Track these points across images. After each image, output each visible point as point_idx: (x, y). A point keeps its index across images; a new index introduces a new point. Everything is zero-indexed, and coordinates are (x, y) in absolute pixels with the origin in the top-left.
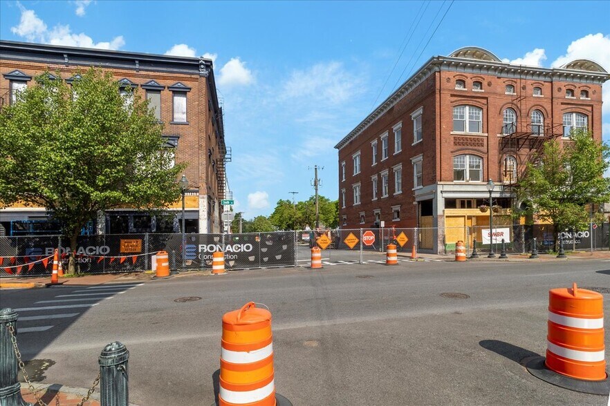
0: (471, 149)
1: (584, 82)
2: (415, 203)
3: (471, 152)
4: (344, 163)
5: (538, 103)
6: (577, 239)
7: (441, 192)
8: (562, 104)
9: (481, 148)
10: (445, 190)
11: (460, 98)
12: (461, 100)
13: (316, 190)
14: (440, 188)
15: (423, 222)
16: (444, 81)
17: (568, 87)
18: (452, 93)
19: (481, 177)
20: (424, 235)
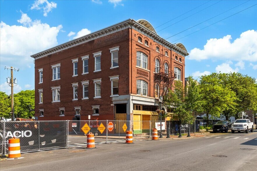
0: (144, 78)
1: (180, 54)
2: (112, 105)
3: (144, 79)
4: (41, 70)
5: (167, 60)
6: (185, 128)
7: (132, 100)
8: (174, 62)
9: (147, 78)
10: (135, 99)
12: (140, 49)
13: (12, 87)
14: (131, 98)
15: (117, 117)
16: (133, 35)
17: (176, 55)
18: (137, 44)
19: (147, 94)
20: (118, 125)
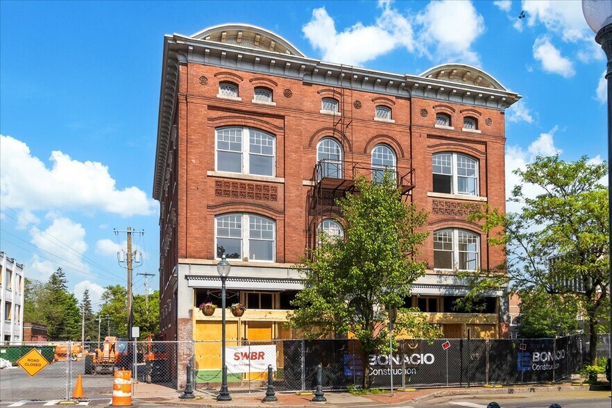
1: (469, 103)
5: (385, 132)
6: (409, 367)
7: (186, 277)
8: (429, 136)
9: (271, 203)
10: (195, 274)
11: (228, 114)
12: (229, 117)
14: (183, 271)
17: (439, 110)
18: (211, 103)
19: (274, 254)
